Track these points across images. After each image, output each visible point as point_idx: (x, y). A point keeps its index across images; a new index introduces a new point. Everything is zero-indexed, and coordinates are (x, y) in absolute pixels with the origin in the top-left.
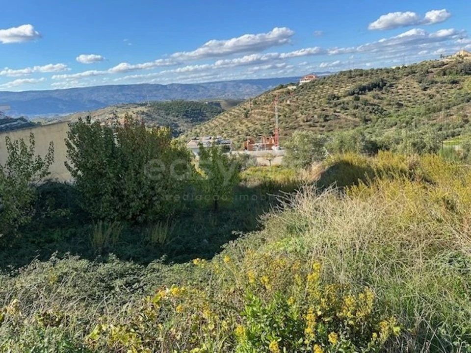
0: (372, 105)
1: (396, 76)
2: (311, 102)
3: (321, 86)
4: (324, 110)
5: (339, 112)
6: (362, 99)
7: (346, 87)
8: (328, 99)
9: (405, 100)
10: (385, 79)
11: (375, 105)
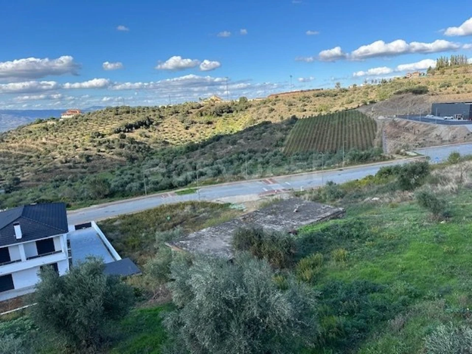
0: (138, 143)
1: (162, 115)
2: (72, 140)
3: (85, 123)
4: (87, 150)
5: (104, 152)
6: (128, 138)
7: (112, 125)
8: (92, 137)
9: (171, 138)
10: (152, 117)
11: (141, 143)
